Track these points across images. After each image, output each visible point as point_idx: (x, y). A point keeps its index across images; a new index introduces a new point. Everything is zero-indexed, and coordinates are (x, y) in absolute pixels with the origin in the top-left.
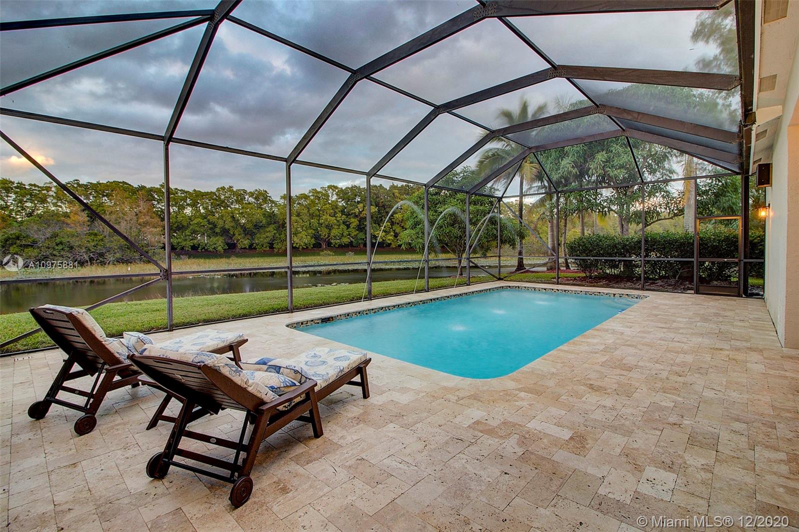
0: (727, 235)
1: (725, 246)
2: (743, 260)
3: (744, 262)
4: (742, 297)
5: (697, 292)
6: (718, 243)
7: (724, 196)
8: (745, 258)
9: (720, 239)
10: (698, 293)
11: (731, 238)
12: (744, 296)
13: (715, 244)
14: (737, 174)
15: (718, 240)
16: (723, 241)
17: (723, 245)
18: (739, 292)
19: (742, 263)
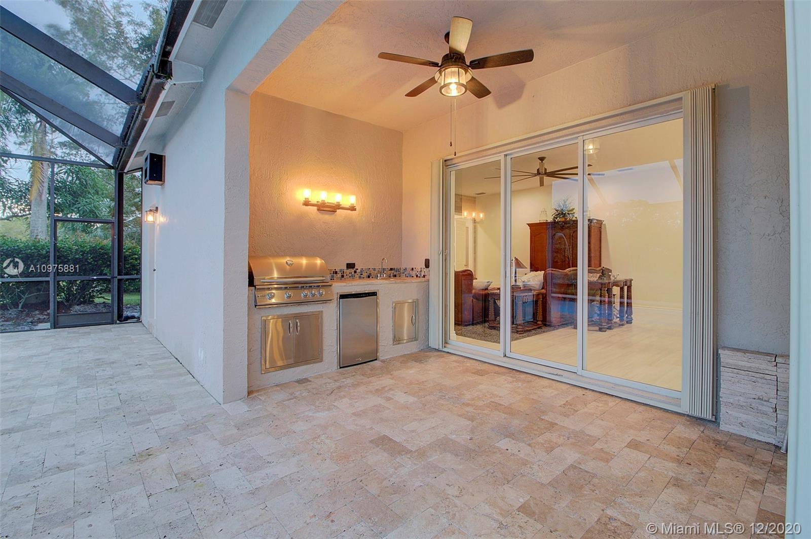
0: (94, 245)
1: (92, 260)
2: (116, 277)
3: (118, 280)
4: (116, 323)
5: (55, 326)
6: (82, 255)
7: (84, 197)
8: (119, 274)
9: (85, 251)
10: (57, 326)
11: (99, 249)
12: (118, 322)
13: (77, 256)
14: (110, 167)
15: (82, 251)
16: (88, 253)
17: (88, 258)
18: (113, 318)
19: (116, 281)
